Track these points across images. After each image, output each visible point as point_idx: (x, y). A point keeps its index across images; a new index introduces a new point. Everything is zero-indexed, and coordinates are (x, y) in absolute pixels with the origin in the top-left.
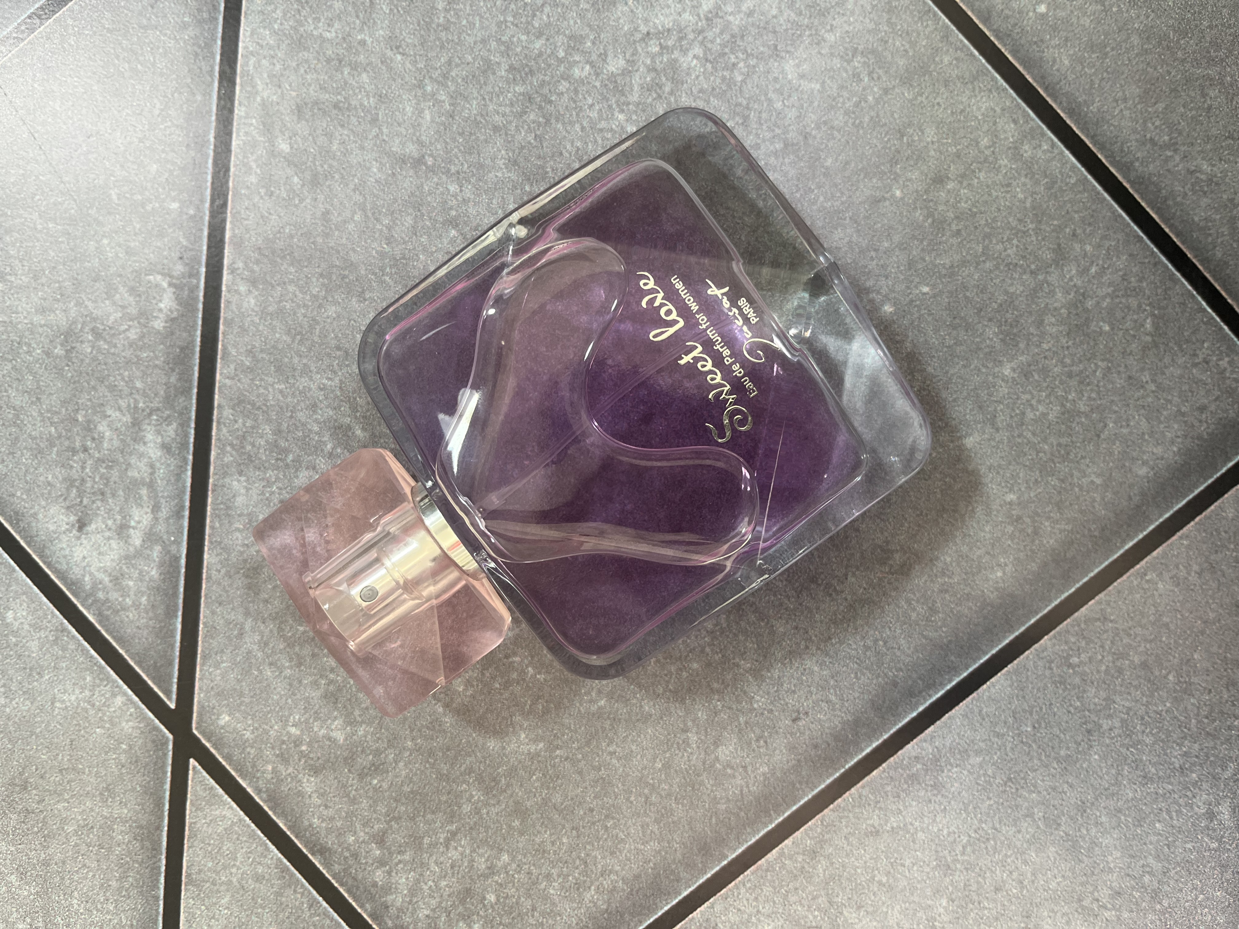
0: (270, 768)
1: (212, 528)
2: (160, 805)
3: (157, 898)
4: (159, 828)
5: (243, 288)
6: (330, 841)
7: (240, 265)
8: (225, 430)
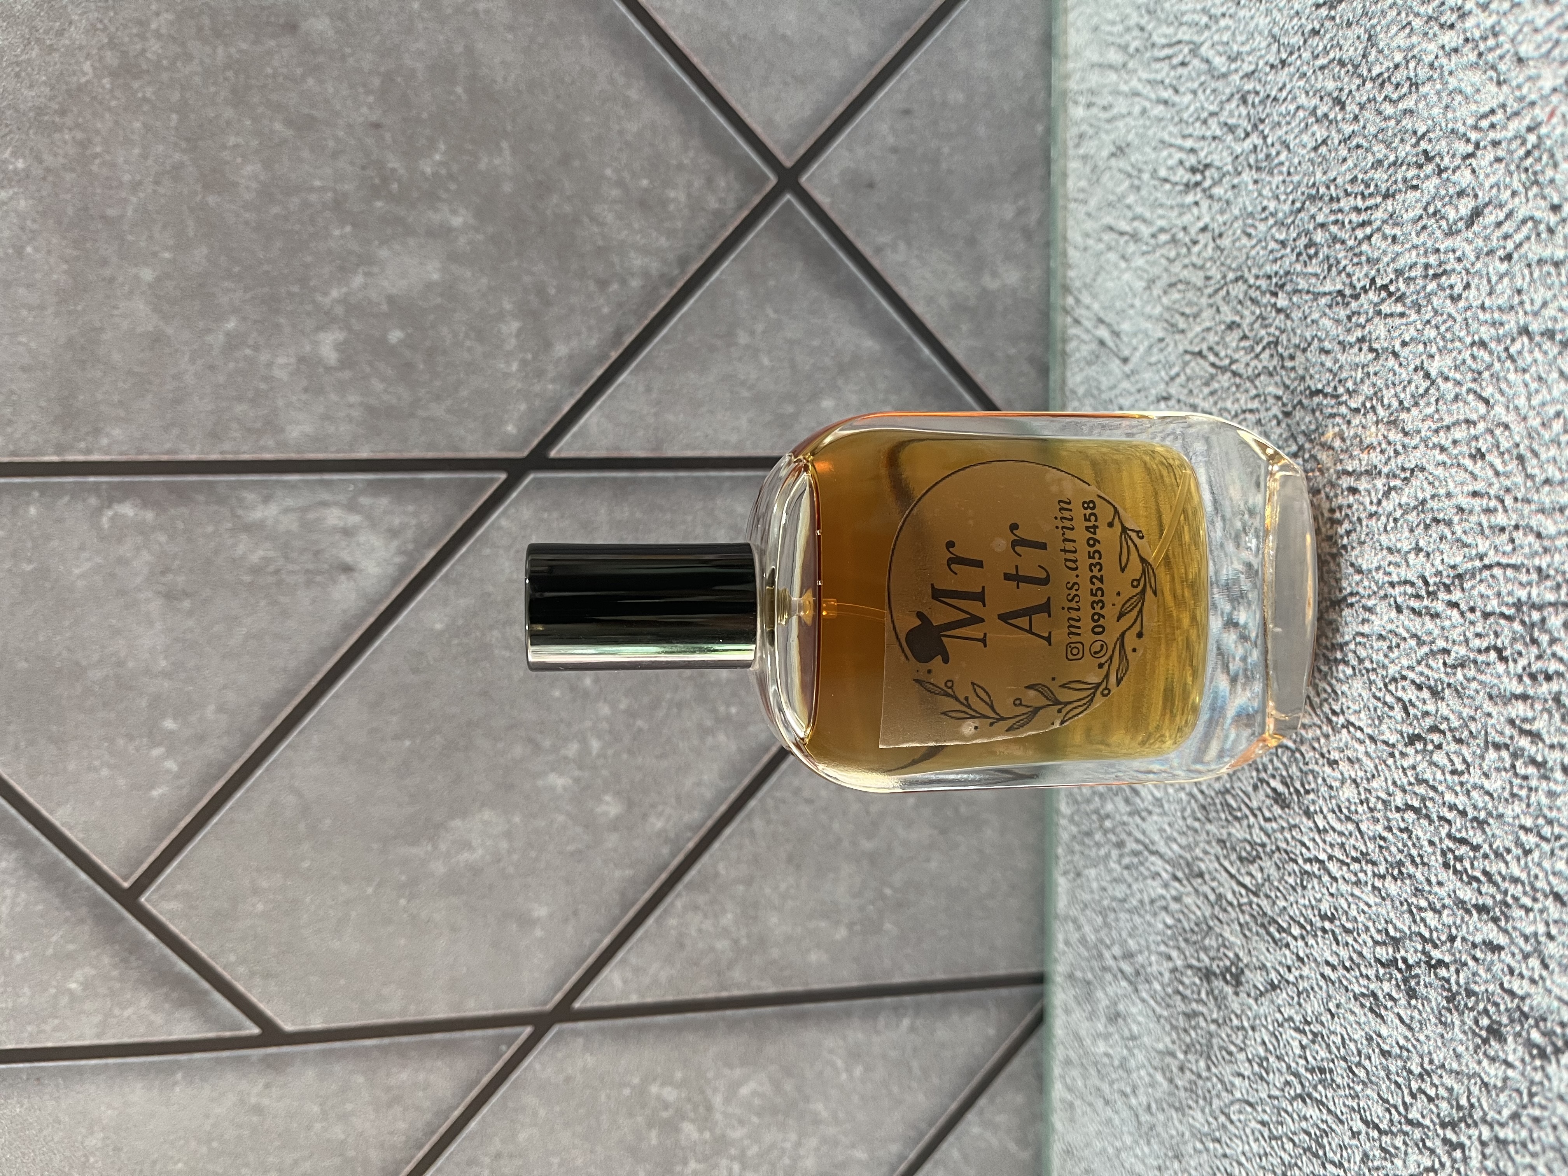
0: (550, 386)
1: (337, 452)
2: (593, 479)
3: (677, 478)
4: (615, 479)
5: (105, 441)
6: (609, 328)
7: (83, 445)
8: (245, 448)
